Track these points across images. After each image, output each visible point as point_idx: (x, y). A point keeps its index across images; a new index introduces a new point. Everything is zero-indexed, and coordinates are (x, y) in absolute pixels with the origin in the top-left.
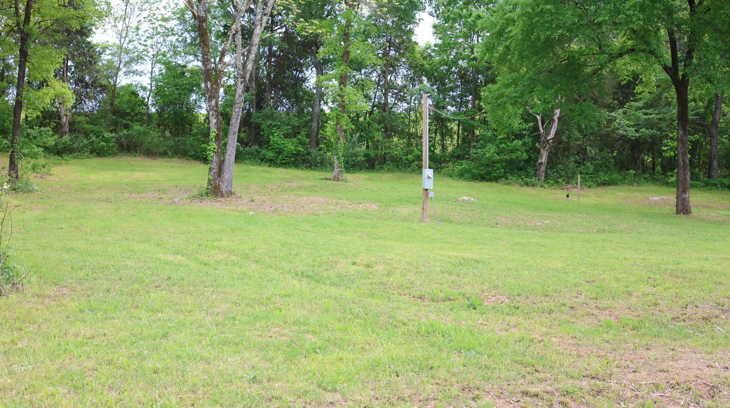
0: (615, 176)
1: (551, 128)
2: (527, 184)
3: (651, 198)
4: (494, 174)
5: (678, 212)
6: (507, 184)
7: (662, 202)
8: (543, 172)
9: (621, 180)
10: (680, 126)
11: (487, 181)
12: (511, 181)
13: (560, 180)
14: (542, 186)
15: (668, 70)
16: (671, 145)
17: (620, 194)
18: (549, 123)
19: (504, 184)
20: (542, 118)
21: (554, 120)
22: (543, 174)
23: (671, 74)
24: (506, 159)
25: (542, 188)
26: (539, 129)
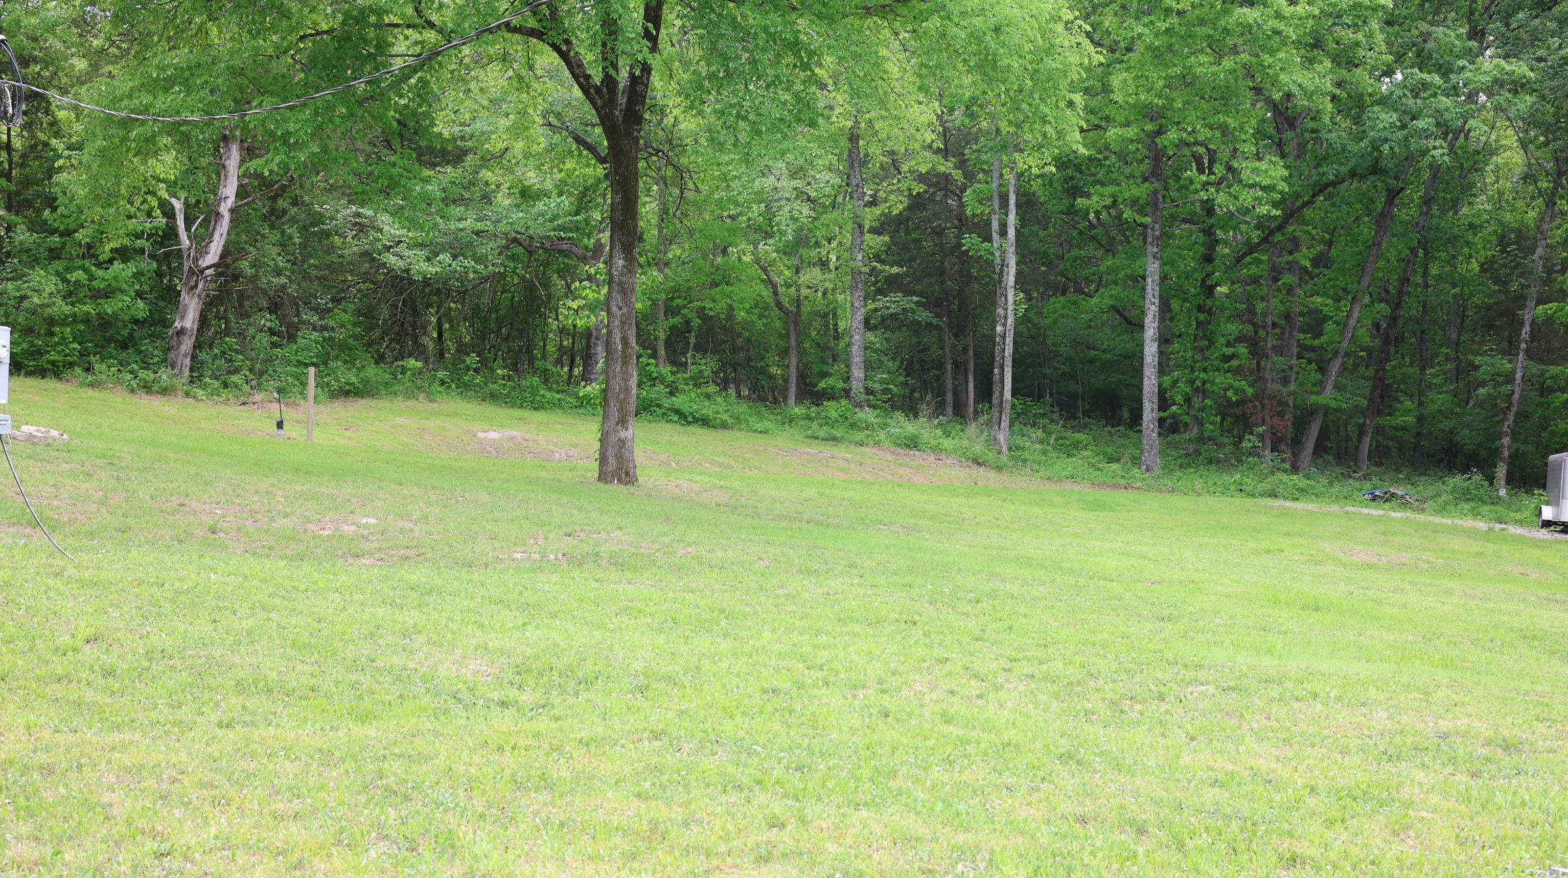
0: (372, 371)
1: (212, 235)
2: (147, 388)
3: (481, 435)
4: (53, 356)
5: (603, 477)
6: (92, 385)
7: (511, 444)
8: (185, 356)
9: (387, 384)
10: (618, 246)
11: (30, 374)
12: (104, 377)
13: (234, 378)
14: (187, 394)
15: (592, 91)
16: (590, 296)
17: (399, 421)
18: (206, 221)
19: (82, 385)
20: (187, 205)
21: (218, 215)
22: (188, 361)
23: (599, 102)
24: (88, 313)
25: (190, 400)
26: (177, 235)
